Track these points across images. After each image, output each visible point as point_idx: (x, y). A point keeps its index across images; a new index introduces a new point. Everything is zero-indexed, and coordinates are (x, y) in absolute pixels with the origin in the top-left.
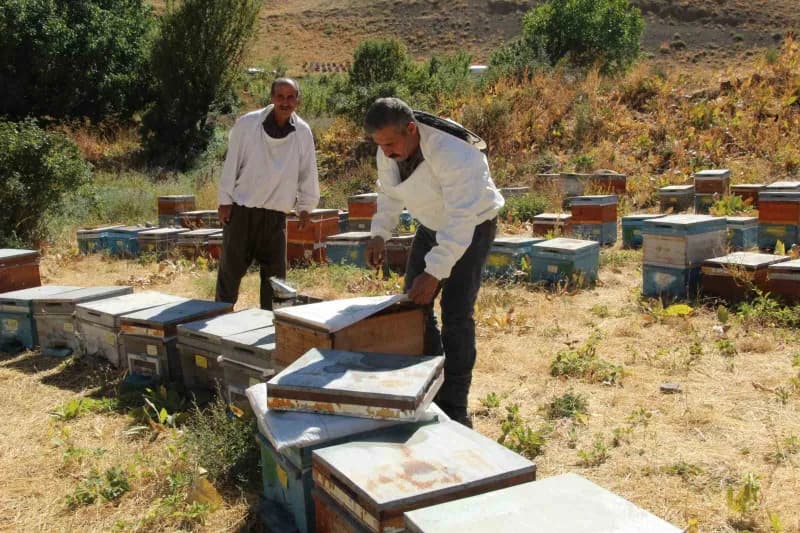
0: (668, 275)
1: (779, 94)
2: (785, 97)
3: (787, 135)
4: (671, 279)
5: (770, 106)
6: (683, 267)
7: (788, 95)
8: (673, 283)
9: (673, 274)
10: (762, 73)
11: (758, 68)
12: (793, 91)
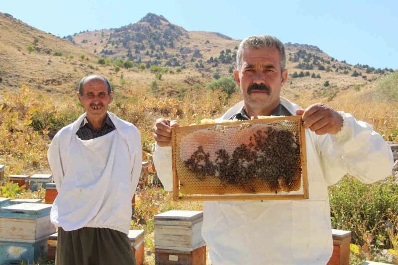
0: (21, 248)
1: (22, 118)
2: (26, 120)
3: (29, 143)
4: (23, 250)
5: (16, 124)
6: (34, 241)
7: (28, 119)
8: (24, 253)
9: (24, 247)
10: (8, 103)
11: (6, 99)
12: (31, 117)
